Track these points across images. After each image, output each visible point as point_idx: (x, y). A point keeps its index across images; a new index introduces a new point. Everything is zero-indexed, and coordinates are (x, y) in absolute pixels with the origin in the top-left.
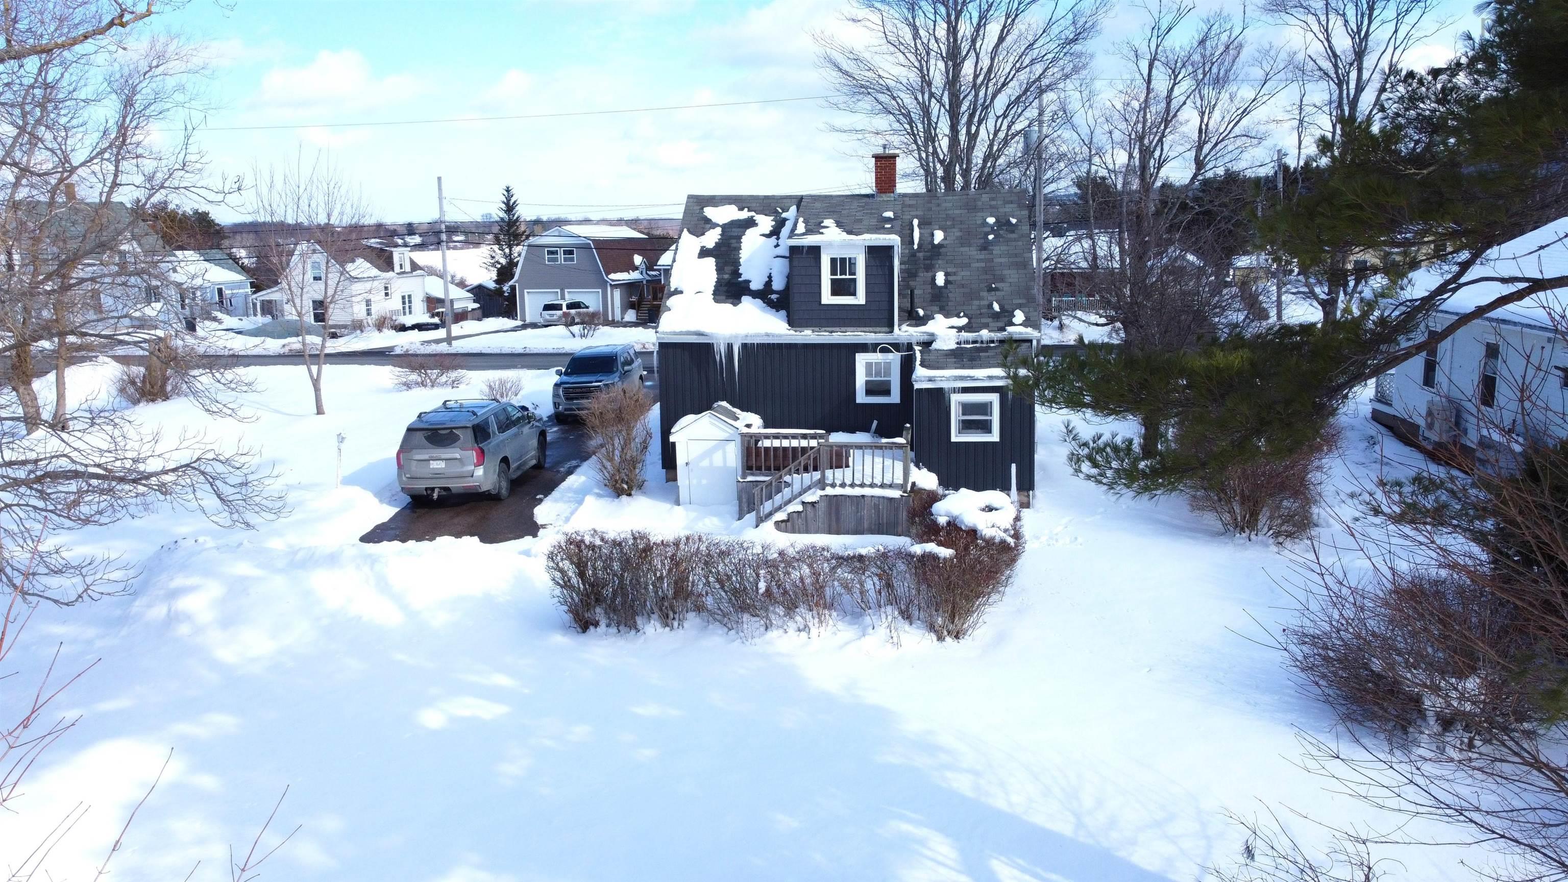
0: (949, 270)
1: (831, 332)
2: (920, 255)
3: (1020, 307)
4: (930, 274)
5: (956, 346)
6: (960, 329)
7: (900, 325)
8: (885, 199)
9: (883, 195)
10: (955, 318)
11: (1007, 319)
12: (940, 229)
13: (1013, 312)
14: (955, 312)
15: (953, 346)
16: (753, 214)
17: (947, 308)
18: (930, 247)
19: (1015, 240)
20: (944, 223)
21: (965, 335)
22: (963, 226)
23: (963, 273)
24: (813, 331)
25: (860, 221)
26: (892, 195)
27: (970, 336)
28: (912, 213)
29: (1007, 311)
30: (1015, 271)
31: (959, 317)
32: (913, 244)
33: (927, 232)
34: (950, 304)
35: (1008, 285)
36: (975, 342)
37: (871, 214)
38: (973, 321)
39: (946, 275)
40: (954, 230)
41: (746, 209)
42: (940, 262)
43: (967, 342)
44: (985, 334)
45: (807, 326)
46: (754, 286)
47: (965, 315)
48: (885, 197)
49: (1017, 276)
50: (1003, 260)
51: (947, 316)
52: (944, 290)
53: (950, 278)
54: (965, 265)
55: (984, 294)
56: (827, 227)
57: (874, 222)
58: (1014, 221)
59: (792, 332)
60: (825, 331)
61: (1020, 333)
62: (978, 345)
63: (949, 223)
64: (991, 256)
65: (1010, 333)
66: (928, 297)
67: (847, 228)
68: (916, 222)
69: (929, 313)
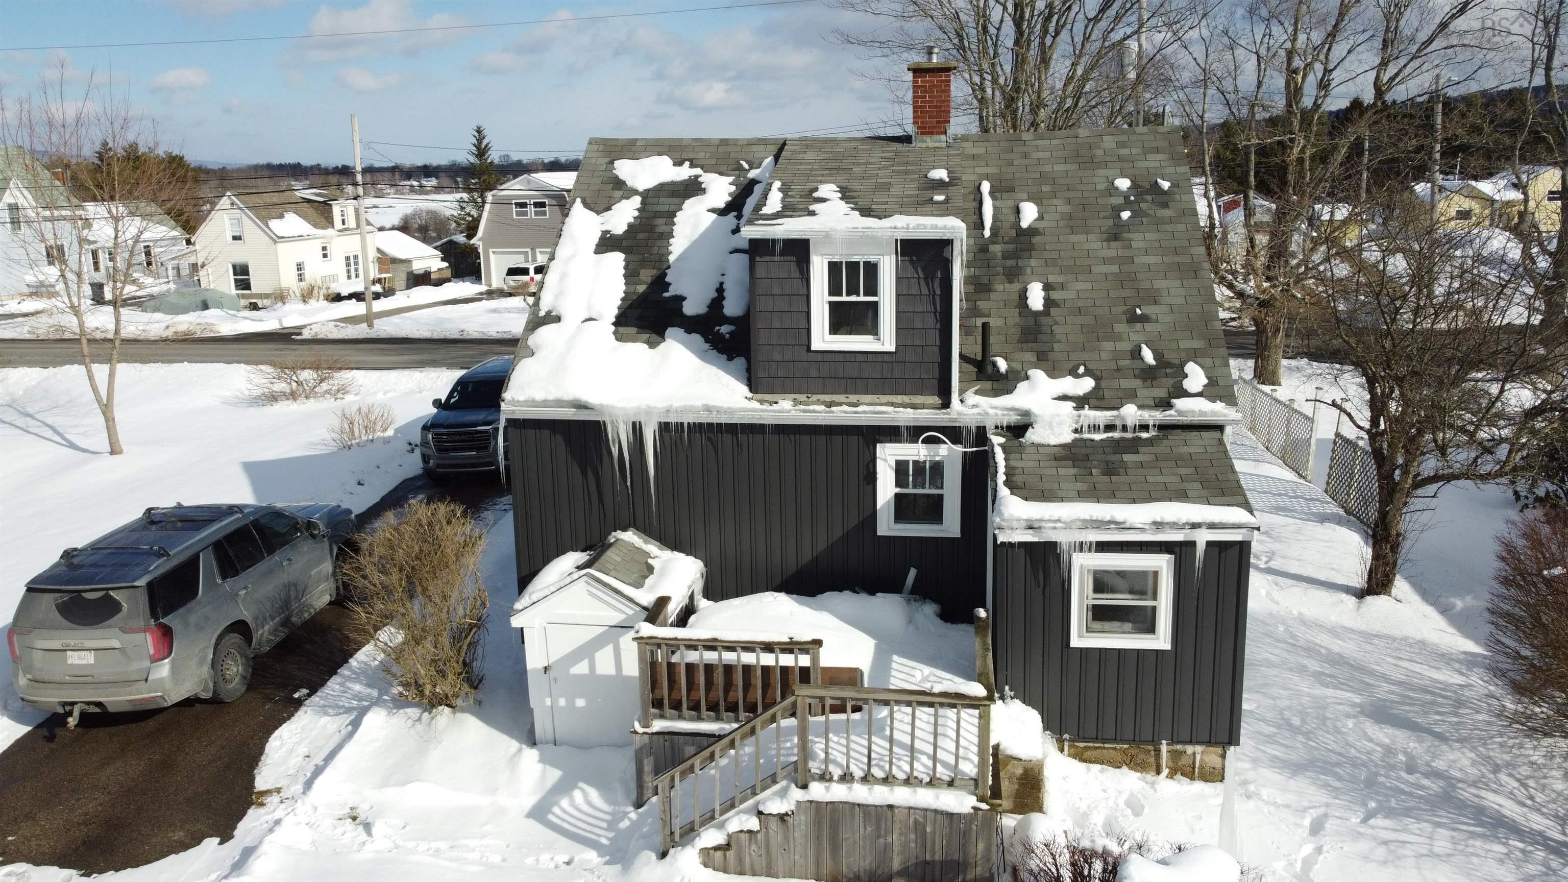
0: (1051, 279)
1: (830, 405)
2: (996, 249)
3: (1195, 356)
4: (1016, 287)
5: (1072, 436)
6: (1081, 402)
7: (962, 392)
8: (931, 145)
9: (928, 138)
10: (1069, 379)
11: (1170, 381)
12: (1029, 199)
13: (1182, 365)
14: (1070, 365)
15: (1067, 437)
16: (698, 171)
17: (1051, 356)
18: (1013, 233)
19: (1171, 221)
20: (1035, 189)
21: (1091, 415)
22: (1071, 194)
23: (1080, 286)
24: (796, 402)
25: (887, 187)
26: (943, 137)
27: (1102, 417)
28: (978, 170)
29: (1169, 365)
30: (1177, 283)
31: (1077, 376)
32: (983, 228)
33: (1007, 204)
34: (1056, 346)
35: (1165, 309)
36: (1110, 428)
37: (906, 173)
38: (1104, 384)
39: (1047, 288)
40: (1055, 202)
41: (687, 164)
42: (1033, 262)
43: (1095, 428)
44: (1131, 413)
45: (785, 390)
46: (691, 308)
47: (1088, 373)
48: (930, 142)
49: (1182, 292)
50: (1151, 260)
51: (1054, 372)
52: (1044, 320)
53: (1055, 295)
54: (1081, 270)
55: (1121, 328)
56: (823, 200)
57: (911, 189)
58: (1166, 185)
59: (756, 405)
60: (819, 402)
61: (1201, 413)
62: (1116, 435)
63: (1046, 189)
64: (1127, 253)
65: (1180, 413)
66: (1015, 333)
67: (862, 202)
68: (986, 187)
69: (1017, 366)
